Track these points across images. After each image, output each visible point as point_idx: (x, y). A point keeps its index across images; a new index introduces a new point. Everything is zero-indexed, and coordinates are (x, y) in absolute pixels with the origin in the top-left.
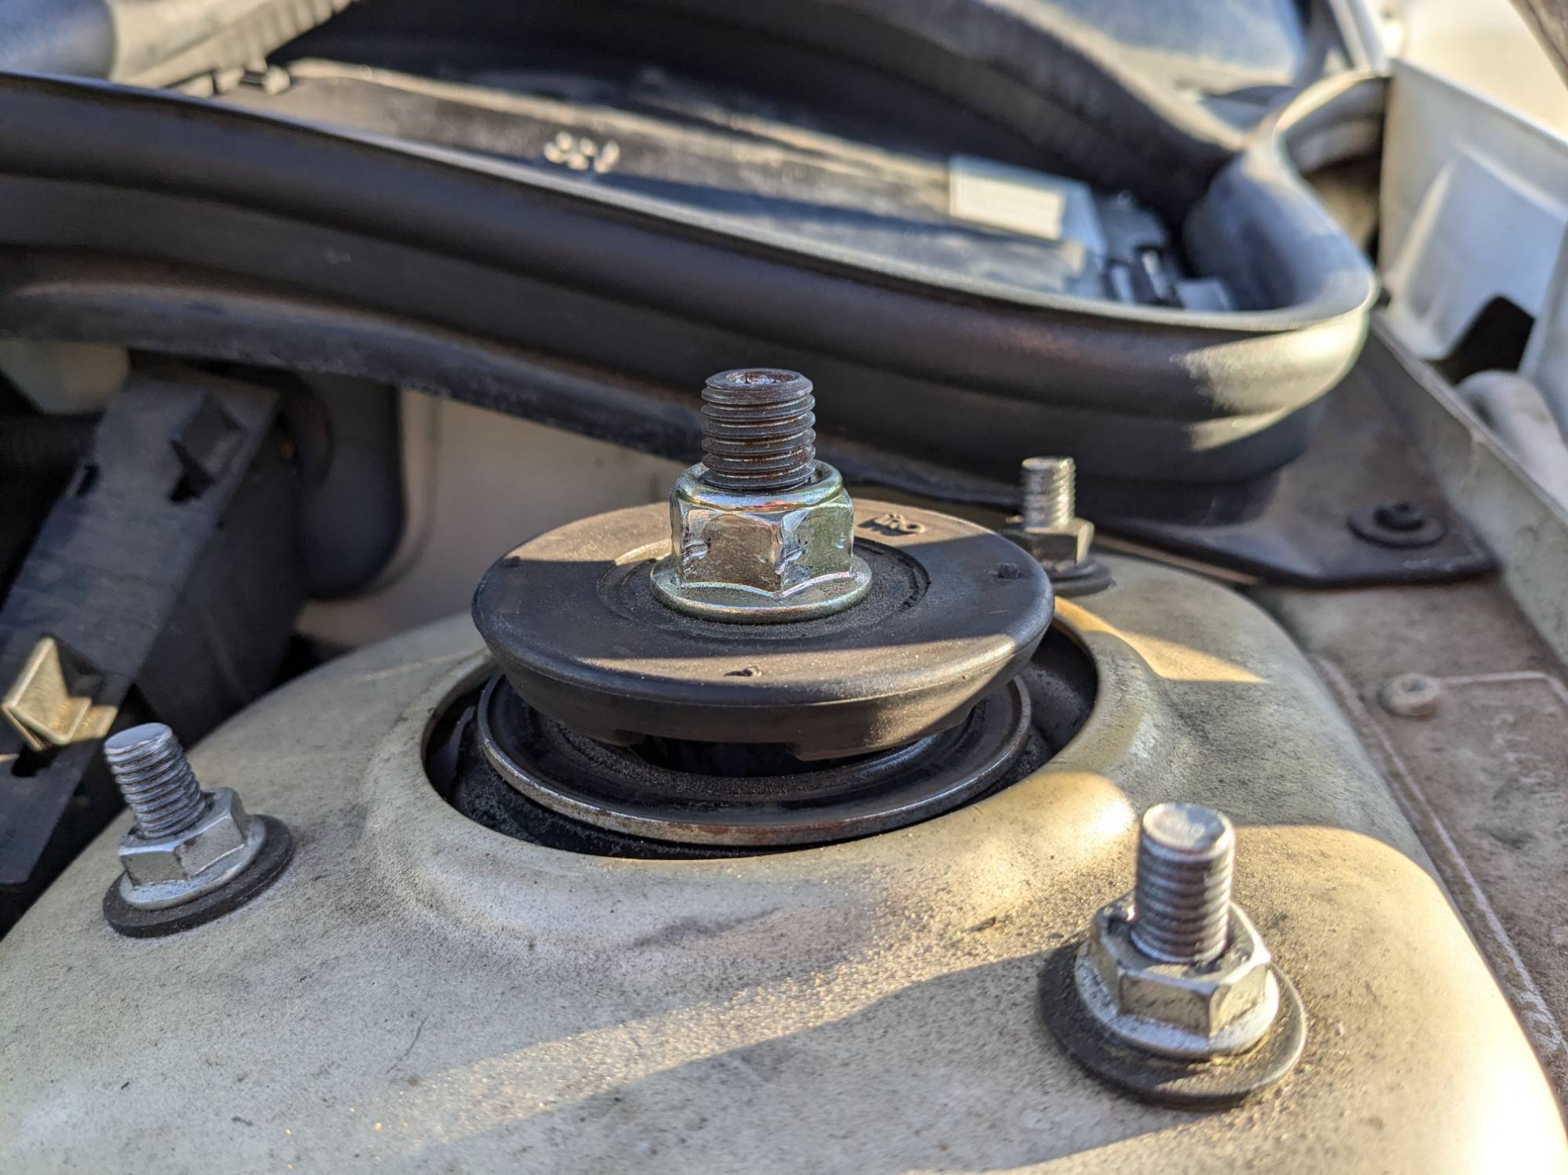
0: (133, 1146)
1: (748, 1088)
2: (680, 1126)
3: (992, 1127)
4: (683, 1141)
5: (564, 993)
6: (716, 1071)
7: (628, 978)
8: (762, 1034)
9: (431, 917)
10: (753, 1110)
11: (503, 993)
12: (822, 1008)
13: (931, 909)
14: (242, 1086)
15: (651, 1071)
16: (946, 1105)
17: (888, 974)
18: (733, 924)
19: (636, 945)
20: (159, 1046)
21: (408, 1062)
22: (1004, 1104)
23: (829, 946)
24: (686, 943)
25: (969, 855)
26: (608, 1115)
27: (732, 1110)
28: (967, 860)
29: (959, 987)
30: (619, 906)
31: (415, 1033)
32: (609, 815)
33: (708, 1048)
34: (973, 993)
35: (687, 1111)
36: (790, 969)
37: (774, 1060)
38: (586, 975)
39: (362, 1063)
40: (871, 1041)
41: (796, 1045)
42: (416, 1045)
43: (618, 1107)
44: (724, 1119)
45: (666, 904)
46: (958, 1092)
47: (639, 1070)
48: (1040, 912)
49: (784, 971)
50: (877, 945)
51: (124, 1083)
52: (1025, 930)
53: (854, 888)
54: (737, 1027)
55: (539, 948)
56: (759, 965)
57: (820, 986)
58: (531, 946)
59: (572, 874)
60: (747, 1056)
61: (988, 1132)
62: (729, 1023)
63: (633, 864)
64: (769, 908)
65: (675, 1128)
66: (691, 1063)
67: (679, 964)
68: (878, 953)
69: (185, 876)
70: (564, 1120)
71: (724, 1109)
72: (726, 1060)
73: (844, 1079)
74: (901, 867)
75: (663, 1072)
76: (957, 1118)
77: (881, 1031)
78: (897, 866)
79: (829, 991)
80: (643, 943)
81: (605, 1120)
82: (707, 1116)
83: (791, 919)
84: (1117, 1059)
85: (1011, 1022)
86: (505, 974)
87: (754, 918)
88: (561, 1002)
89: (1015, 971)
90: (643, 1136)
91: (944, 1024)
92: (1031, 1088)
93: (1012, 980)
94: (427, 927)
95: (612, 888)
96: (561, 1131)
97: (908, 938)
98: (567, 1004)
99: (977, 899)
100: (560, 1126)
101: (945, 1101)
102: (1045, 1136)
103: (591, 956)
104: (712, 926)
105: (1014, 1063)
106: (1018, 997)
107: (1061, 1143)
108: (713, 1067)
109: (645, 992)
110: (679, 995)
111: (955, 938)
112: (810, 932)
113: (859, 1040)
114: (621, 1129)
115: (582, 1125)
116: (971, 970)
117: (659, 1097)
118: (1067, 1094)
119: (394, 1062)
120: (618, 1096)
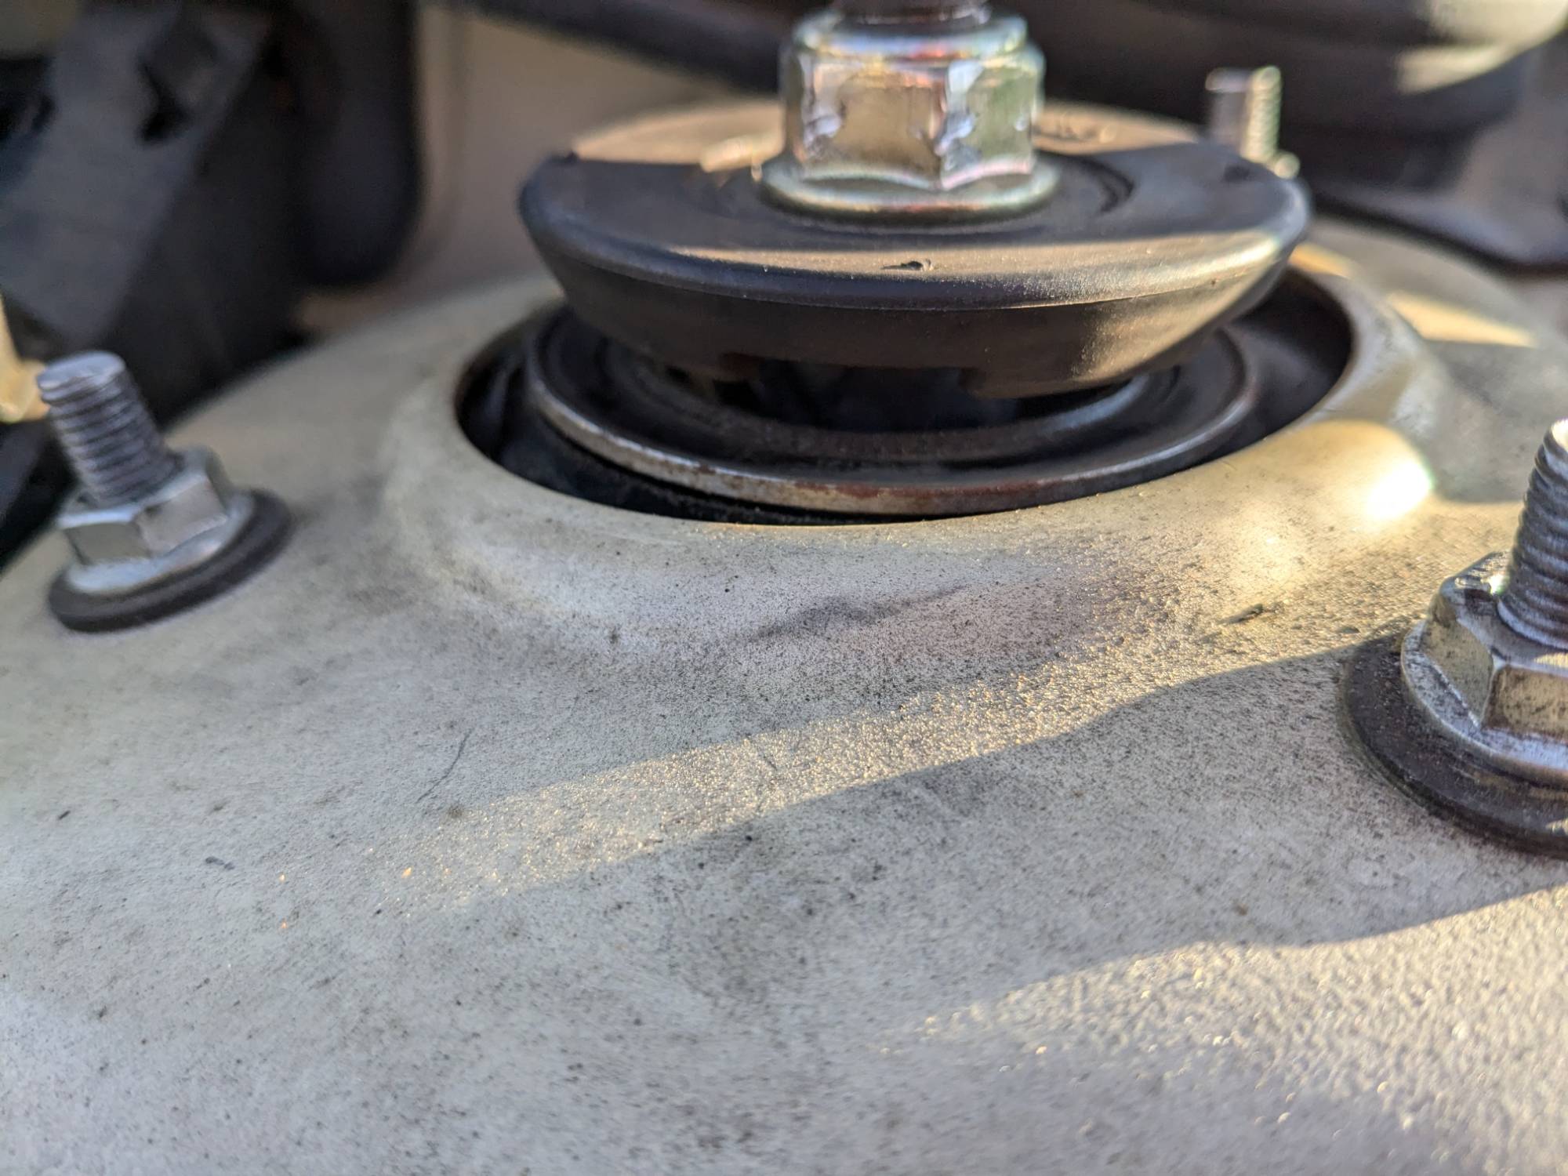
0: (70, 894)
1: (939, 825)
2: (845, 876)
3: (1309, 882)
4: (852, 896)
5: (662, 698)
6: (890, 800)
7: (750, 679)
8: (949, 753)
9: (474, 602)
10: (951, 854)
11: (577, 698)
12: (1031, 720)
13: (1176, 590)
14: (219, 816)
15: (795, 800)
16: (1235, 852)
17: (1119, 677)
18: (898, 607)
19: (761, 635)
20: (112, 765)
21: (448, 787)
22: (1320, 852)
23: (1033, 639)
24: (830, 631)
25: (1227, 521)
26: (738, 861)
27: (919, 854)
28: (1225, 527)
29: (1225, 693)
30: (736, 582)
31: (457, 749)
32: (713, 473)
33: (874, 771)
34: (1246, 702)
35: (852, 856)
36: (979, 670)
37: (970, 787)
38: (691, 675)
39: (383, 787)
40: (1110, 764)
41: (1000, 768)
42: (459, 764)
43: (751, 848)
44: (909, 868)
45: (803, 580)
46: (1250, 834)
47: (778, 799)
48: (1320, 600)
49: (971, 671)
50: (1102, 639)
51: (61, 812)
52: (1303, 623)
53: (1069, 560)
54: (912, 744)
55: (624, 640)
56: (935, 662)
57: (1024, 691)
58: (614, 638)
59: (669, 543)
60: (932, 781)
61: (1304, 890)
62: (900, 738)
63: (752, 530)
64: (950, 586)
65: (838, 879)
66: (851, 790)
67: (822, 661)
68: (1104, 650)
69: (148, 554)
70: (675, 866)
71: (907, 853)
72: (901, 786)
73: (1079, 815)
74: (1135, 535)
75: (812, 802)
76: (1255, 869)
77: (1123, 751)
78: (1127, 533)
79: (1039, 698)
80: (771, 632)
81: (734, 867)
82: (881, 862)
83: (981, 601)
84: (1483, 788)
85: (1307, 741)
86: (579, 673)
87: (928, 599)
88: (658, 709)
89: (1301, 674)
90: (792, 889)
91: (1212, 743)
92: (1355, 828)
93: (1298, 686)
94: (468, 616)
95: (725, 560)
96: (671, 881)
97: (1144, 630)
98: (666, 712)
99: (1237, 580)
100: (669, 873)
101: (1234, 845)
102: (1390, 895)
103: (698, 650)
104: (870, 610)
105: (1324, 795)
106: (1311, 708)
107: (1413, 905)
108: (884, 795)
109: (777, 697)
110: (824, 700)
111: (1209, 631)
112: (1008, 620)
113: (1091, 762)
114: (758, 880)
115: (702, 873)
116: (1239, 673)
117: (808, 836)
118: (1409, 838)
119: (428, 788)
120: (750, 834)
